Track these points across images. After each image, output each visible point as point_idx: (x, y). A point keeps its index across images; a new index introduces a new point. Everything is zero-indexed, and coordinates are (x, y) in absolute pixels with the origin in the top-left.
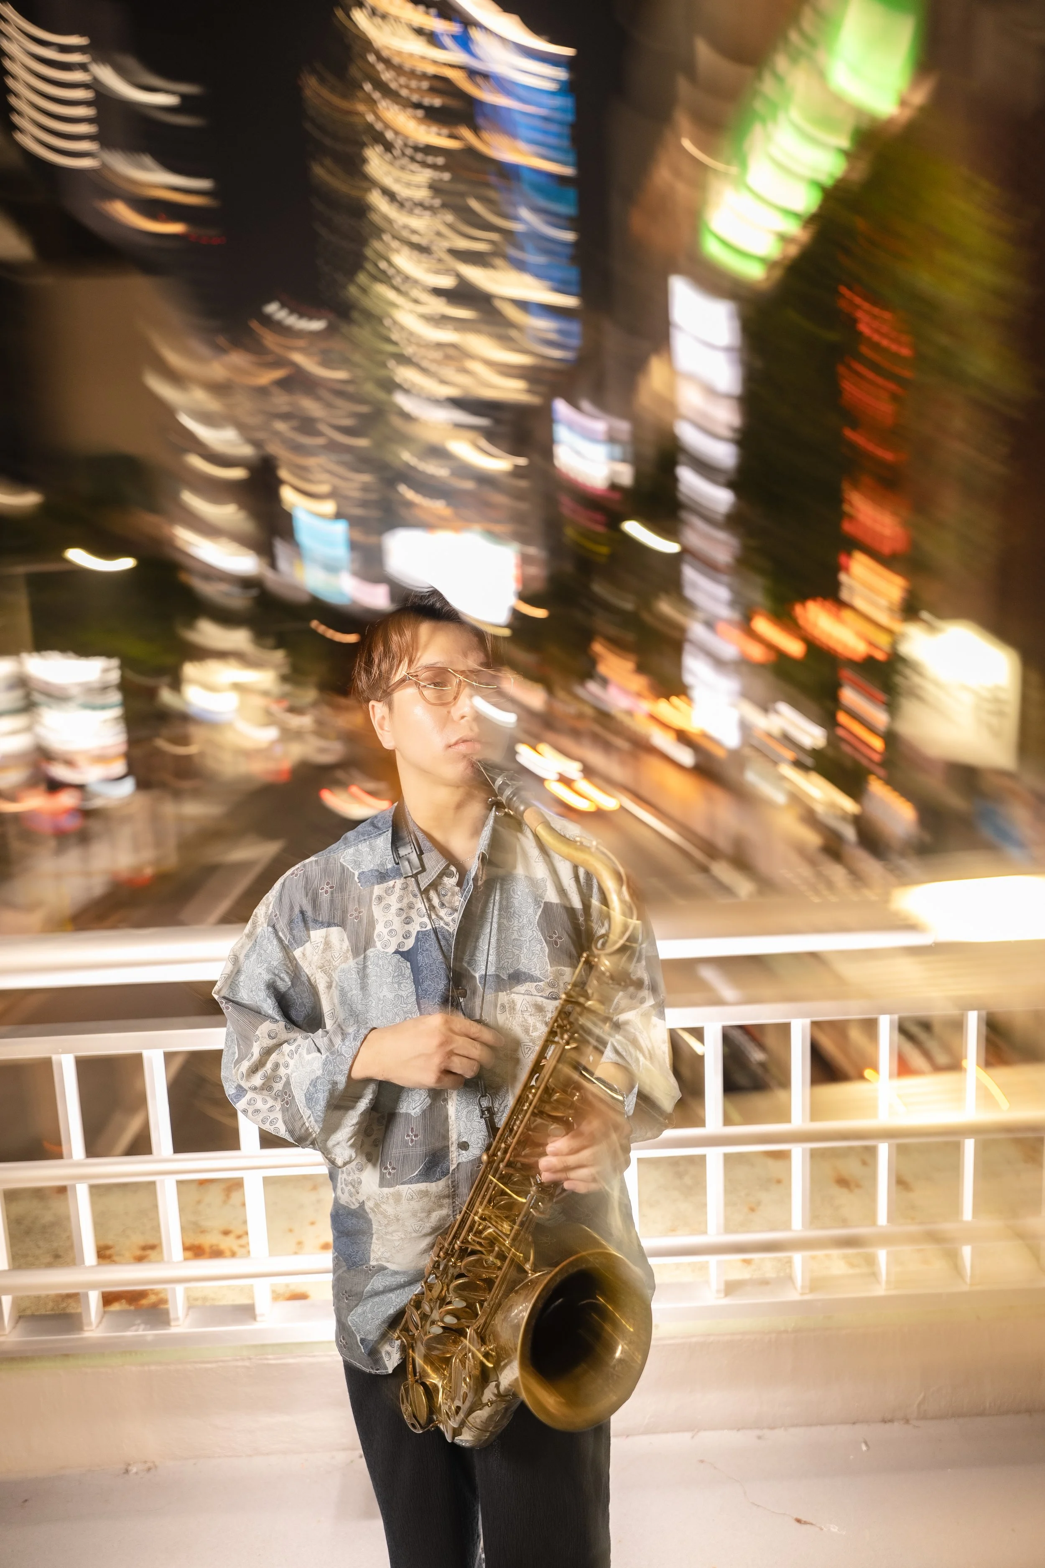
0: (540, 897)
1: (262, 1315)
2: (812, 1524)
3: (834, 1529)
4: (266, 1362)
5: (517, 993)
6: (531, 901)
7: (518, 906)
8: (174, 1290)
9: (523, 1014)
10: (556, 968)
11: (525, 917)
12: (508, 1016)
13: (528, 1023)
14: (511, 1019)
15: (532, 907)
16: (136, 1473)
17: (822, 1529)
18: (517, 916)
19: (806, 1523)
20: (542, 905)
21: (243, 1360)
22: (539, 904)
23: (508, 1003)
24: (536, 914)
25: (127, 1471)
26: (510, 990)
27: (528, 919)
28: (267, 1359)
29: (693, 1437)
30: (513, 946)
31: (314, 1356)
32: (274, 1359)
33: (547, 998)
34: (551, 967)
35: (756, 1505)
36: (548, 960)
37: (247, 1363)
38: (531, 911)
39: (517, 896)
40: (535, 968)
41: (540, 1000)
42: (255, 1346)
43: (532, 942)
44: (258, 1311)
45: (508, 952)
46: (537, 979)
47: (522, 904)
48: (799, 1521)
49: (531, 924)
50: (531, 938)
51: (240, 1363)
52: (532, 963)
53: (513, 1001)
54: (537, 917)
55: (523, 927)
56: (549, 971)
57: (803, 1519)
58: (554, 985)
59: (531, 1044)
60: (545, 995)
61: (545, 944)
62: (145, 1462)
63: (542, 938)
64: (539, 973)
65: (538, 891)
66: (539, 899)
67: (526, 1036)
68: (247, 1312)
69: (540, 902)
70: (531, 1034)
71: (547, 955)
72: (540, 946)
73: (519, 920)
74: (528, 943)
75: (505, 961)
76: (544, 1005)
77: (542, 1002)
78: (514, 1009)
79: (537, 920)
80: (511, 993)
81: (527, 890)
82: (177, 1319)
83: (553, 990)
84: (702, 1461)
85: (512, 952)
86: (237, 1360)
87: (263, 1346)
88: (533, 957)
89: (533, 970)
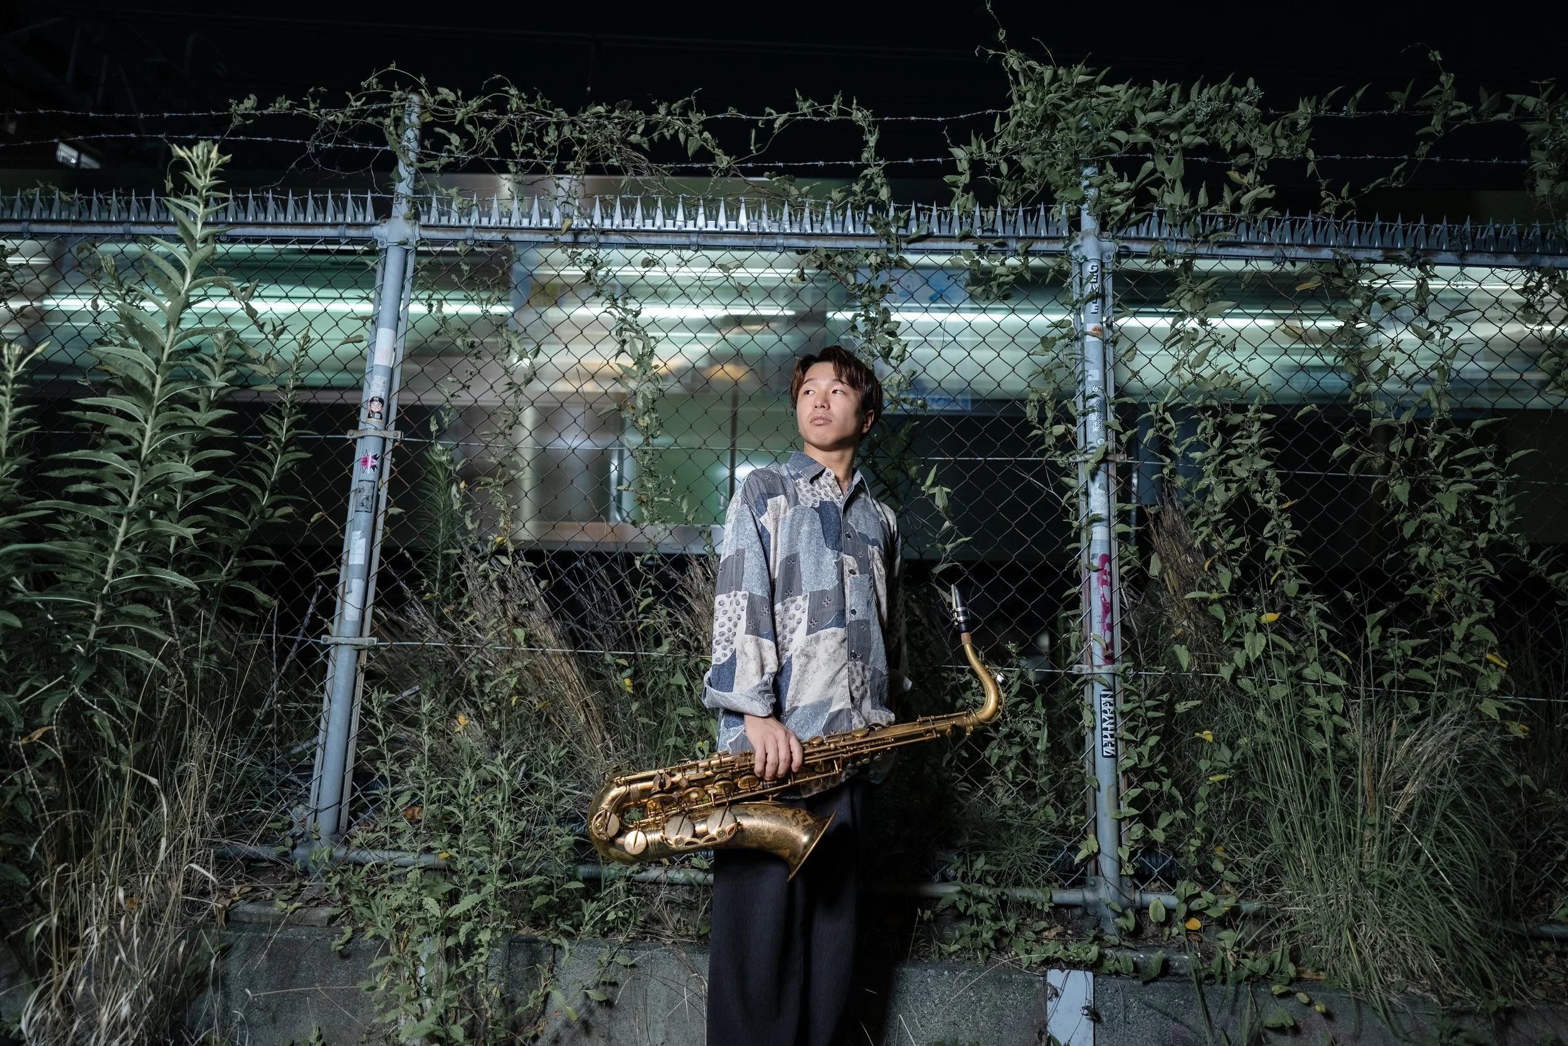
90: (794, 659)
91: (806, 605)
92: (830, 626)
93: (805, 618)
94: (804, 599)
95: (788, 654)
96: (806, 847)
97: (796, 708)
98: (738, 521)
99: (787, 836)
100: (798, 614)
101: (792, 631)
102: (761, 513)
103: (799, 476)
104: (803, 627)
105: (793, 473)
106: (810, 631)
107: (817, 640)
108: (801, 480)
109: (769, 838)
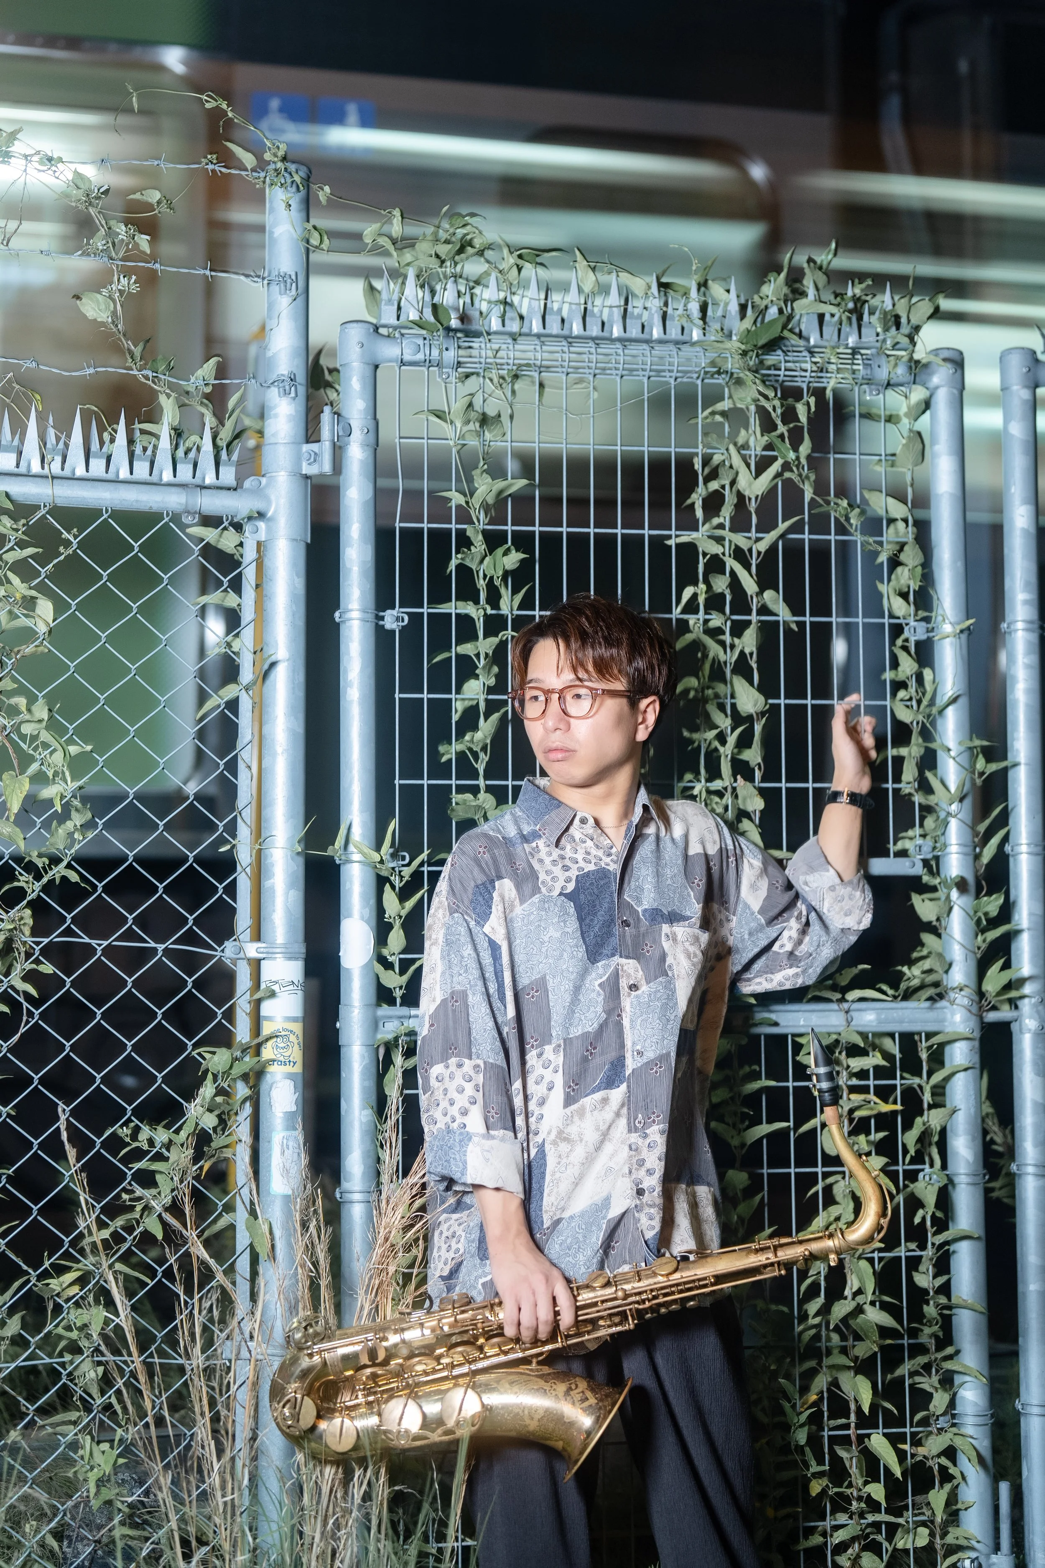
13: (689, 950)
14: (674, 946)
23: (671, 934)
36: (694, 901)
40: (685, 909)
46: (688, 918)
53: (675, 933)
61: (689, 889)
71: (693, 897)
78: (676, 939)
80: (673, 926)
90: (547, 1147)
91: (559, 1060)
92: (598, 1089)
93: (559, 1080)
94: (556, 1050)
95: (539, 1139)
96: (589, 1434)
97: (558, 1221)
98: (448, 943)
99: (558, 1418)
100: (548, 1074)
101: (542, 1103)
102: (484, 916)
103: (536, 835)
104: (558, 1095)
105: (526, 829)
106: (569, 1101)
107: (581, 1113)
108: (541, 843)
109: (533, 1426)
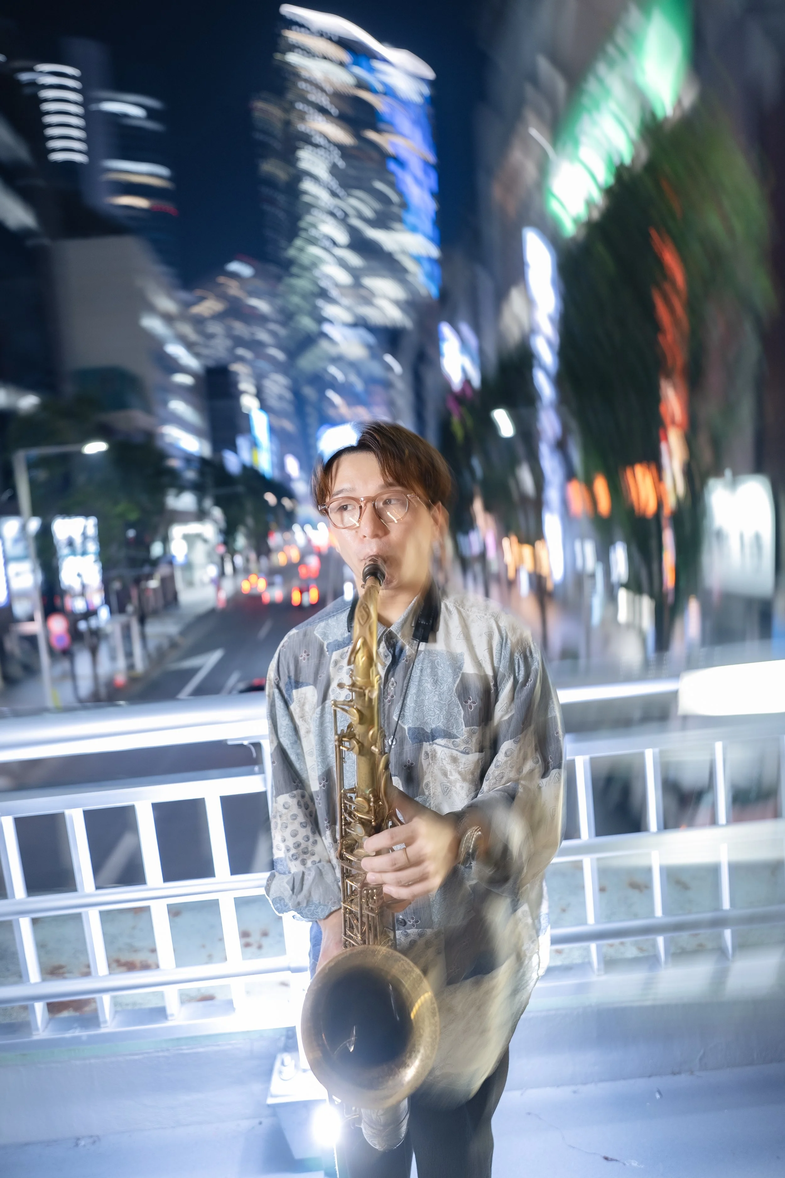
0: (458, 668)
1: (172, 1015)
2: (617, 1160)
3: (635, 1164)
4: (181, 1052)
5: (438, 745)
6: (451, 671)
7: (440, 675)
8: (101, 999)
9: (442, 761)
10: (470, 728)
11: (445, 685)
12: (431, 762)
13: (446, 768)
14: (433, 764)
15: (452, 677)
16: (84, 1146)
17: (624, 1164)
18: (439, 683)
19: (612, 1160)
20: (460, 675)
21: (162, 1051)
22: (457, 674)
23: (431, 752)
24: (455, 683)
25: (77, 1145)
26: (432, 741)
27: (447, 686)
28: (182, 1050)
29: (522, 1094)
30: (434, 706)
31: (218, 1045)
32: (188, 1049)
33: (462, 752)
34: (466, 727)
35: (572, 1147)
36: (463, 721)
37: (166, 1054)
38: (450, 680)
39: (440, 668)
40: (453, 727)
41: (455, 753)
42: (172, 1040)
43: (450, 705)
44: (169, 1011)
45: (431, 710)
46: (454, 736)
47: (443, 674)
48: (606, 1159)
49: (450, 691)
50: (450, 702)
51: (161, 1054)
52: (450, 722)
53: (435, 750)
54: (456, 685)
55: (443, 693)
56: (464, 730)
57: (610, 1156)
58: (468, 742)
59: (448, 784)
60: (460, 750)
61: (461, 708)
62: (91, 1136)
63: (459, 702)
64: (456, 731)
65: (457, 663)
66: (457, 670)
67: (445, 778)
68: (160, 1013)
69: (459, 673)
70: (449, 776)
71: (462, 716)
72: (457, 709)
73: (440, 687)
74: (447, 706)
75: (429, 717)
76: (459, 757)
77: (457, 755)
78: (435, 756)
79: (455, 688)
80: (433, 744)
81: (448, 663)
82: (105, 1022)
83: (467, 746)
84: (529, 1114)
85: (434, 711)
86: (158, 1052)
87: (178, 1039)
88: (451, 718)
89: (451, 728)
